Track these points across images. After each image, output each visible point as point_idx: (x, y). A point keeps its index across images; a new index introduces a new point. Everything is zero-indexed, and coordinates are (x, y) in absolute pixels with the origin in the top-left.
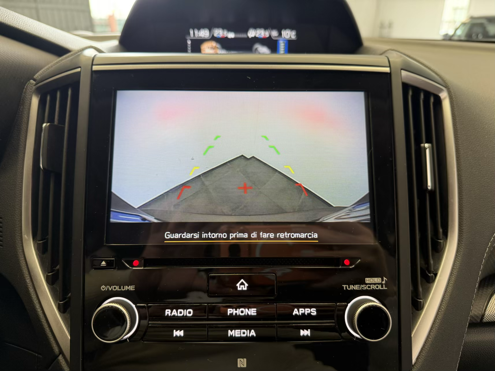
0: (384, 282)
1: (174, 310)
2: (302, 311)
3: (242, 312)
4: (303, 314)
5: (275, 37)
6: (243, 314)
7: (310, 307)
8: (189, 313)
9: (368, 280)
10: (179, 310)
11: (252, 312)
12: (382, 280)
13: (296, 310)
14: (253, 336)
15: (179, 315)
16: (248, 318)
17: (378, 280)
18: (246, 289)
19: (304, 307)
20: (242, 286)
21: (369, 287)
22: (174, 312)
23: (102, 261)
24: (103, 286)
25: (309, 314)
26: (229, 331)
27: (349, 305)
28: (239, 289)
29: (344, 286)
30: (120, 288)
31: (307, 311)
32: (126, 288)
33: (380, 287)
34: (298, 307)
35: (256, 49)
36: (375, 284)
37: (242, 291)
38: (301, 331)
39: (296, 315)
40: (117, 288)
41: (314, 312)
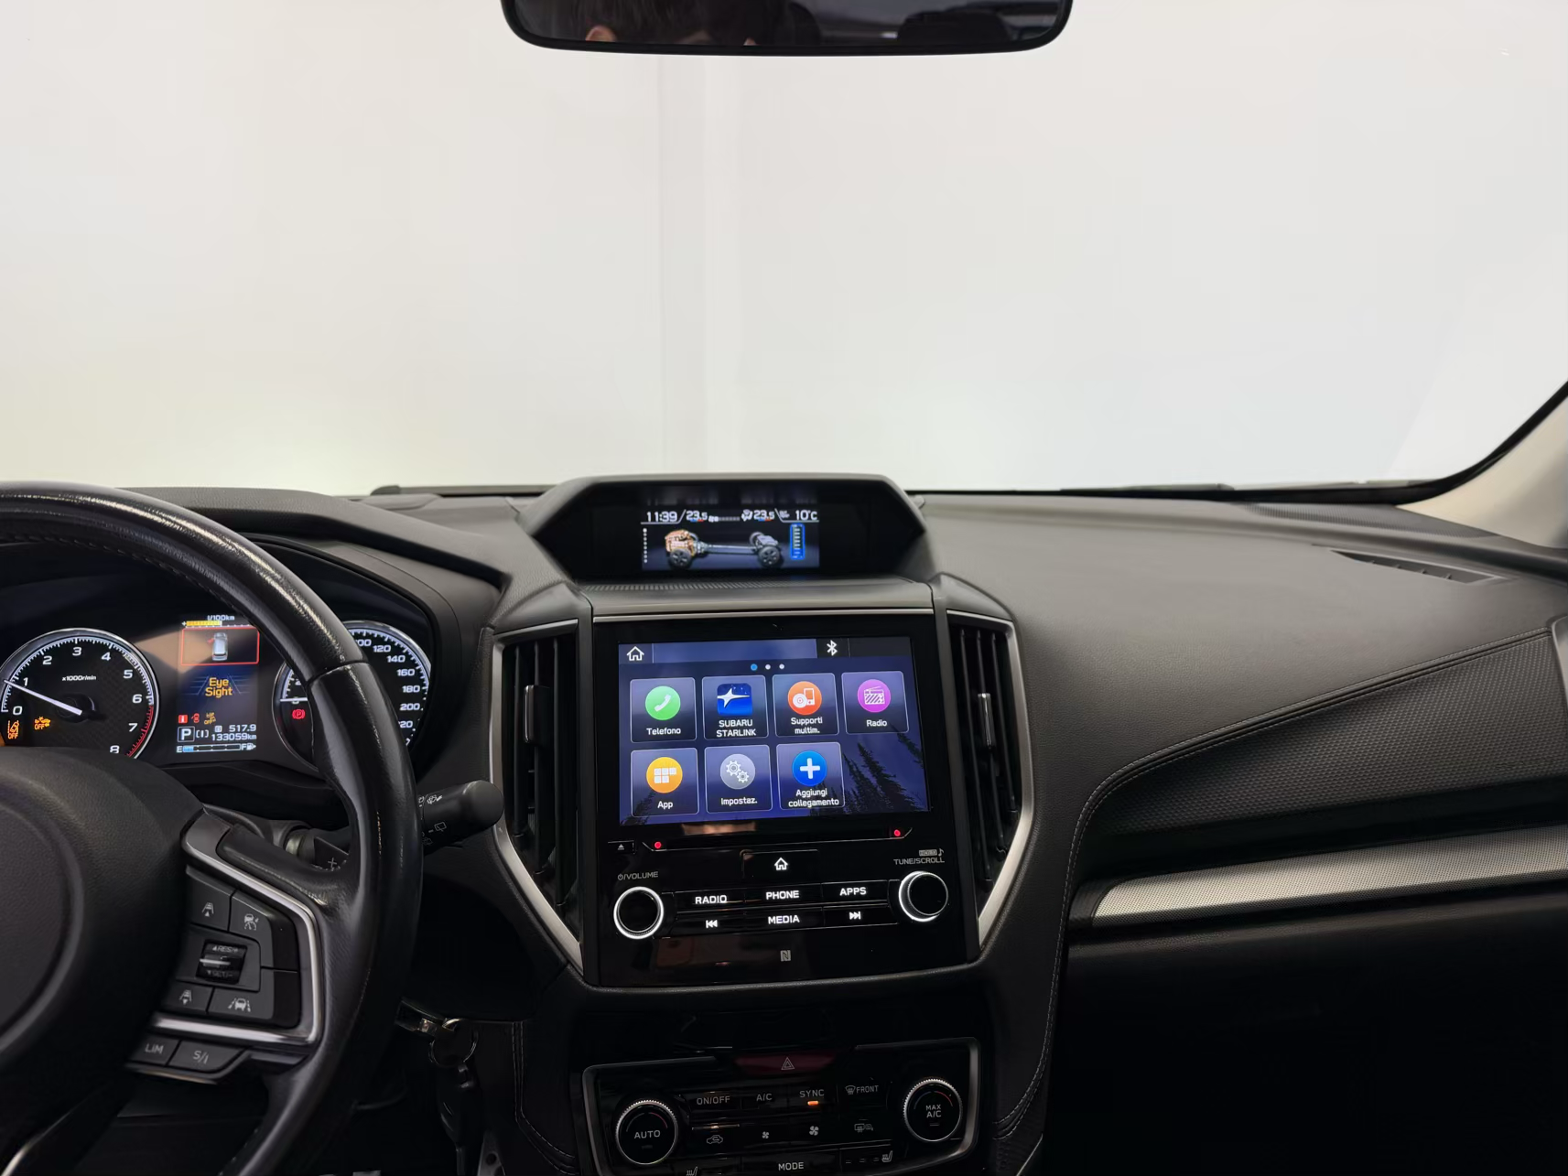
0: (940, 855)
1: (706, 898)
2: (850, 890)
3: (783, 895)
4: (852, 894)
5: (785, 519)
6: (784, 898)
7: (859, 885)
8: (722, 899)
9: (922, 853)
10: (711, 897)
11: (794, 894)
12: (938, 853)
13: (843, 889)
14: (796, 922)
15: (711, 902)
16: (789, 901)
17: (933, 852)
18: (785, 868)
19: (852, 886)
20: (781, 865)
21: (924, 861)
22: (706, 900)
23: (619, 844)
24: (620, 875)
25: (858, 894)
26: (770, 918)
27: (903, 882)
28: (777, 869)
29: (896, 860)
30: (640, 876)
31: (856, 890)
32: (648, 875)
33: (936, 861)
34: (846, 886)
35: (755, 538)
36: (930, 857)
37: (781, 871)
38: (851, 914)
39: (843, 895)
40: (637, 876)
41: (863, 891)
